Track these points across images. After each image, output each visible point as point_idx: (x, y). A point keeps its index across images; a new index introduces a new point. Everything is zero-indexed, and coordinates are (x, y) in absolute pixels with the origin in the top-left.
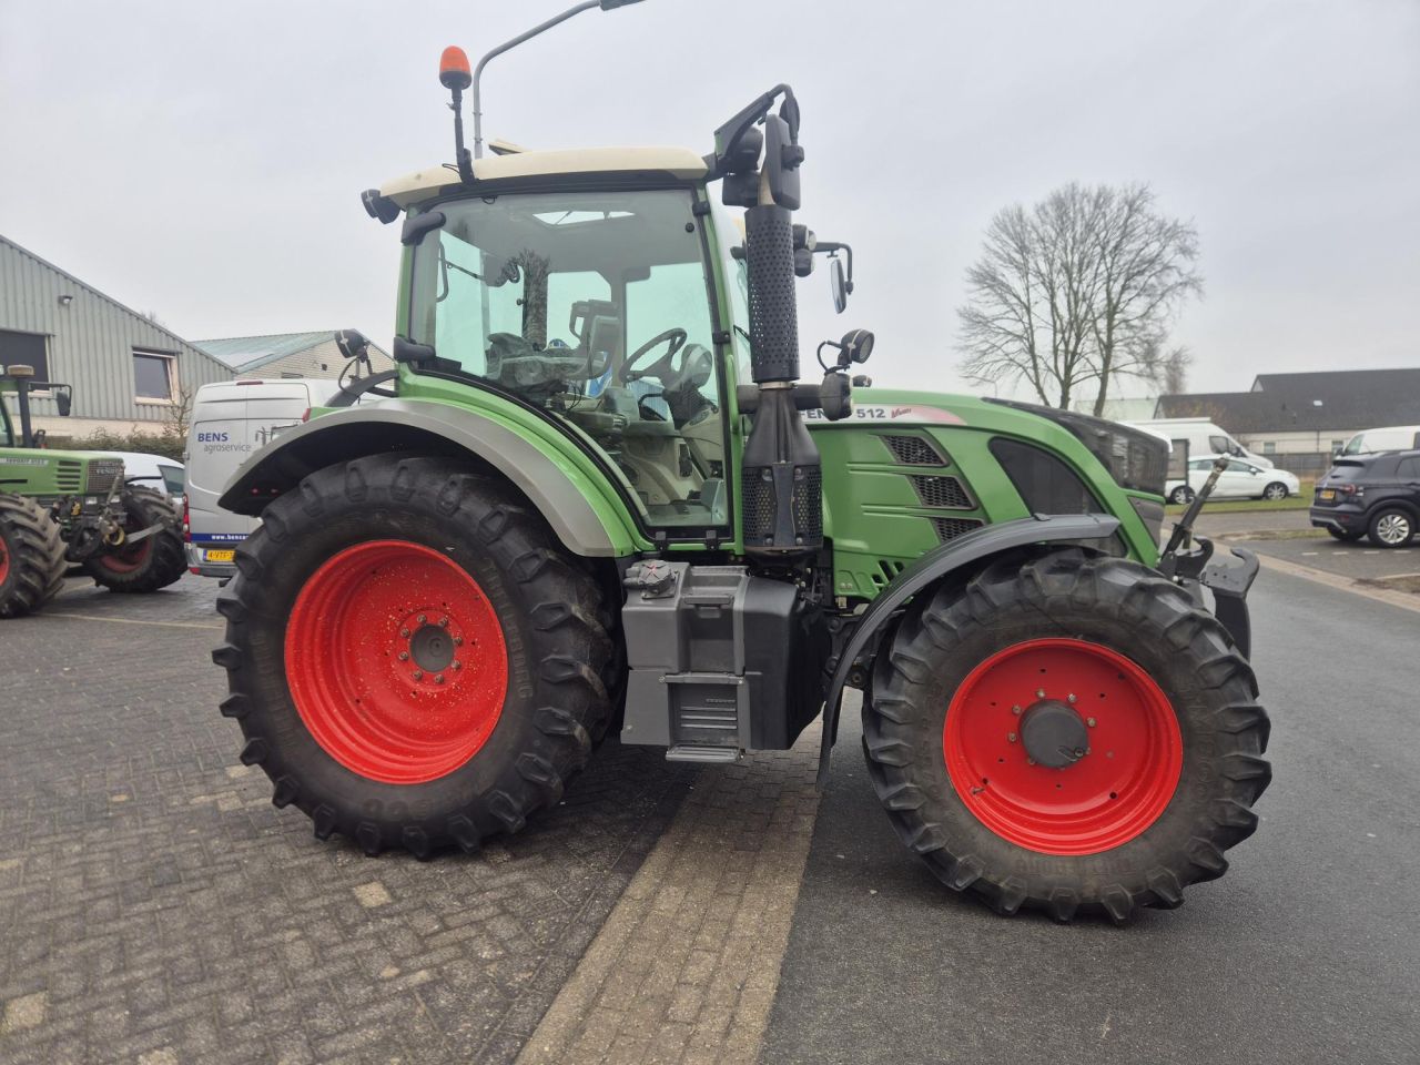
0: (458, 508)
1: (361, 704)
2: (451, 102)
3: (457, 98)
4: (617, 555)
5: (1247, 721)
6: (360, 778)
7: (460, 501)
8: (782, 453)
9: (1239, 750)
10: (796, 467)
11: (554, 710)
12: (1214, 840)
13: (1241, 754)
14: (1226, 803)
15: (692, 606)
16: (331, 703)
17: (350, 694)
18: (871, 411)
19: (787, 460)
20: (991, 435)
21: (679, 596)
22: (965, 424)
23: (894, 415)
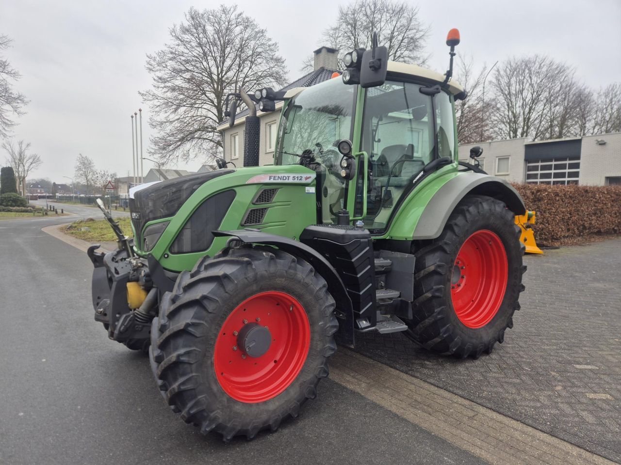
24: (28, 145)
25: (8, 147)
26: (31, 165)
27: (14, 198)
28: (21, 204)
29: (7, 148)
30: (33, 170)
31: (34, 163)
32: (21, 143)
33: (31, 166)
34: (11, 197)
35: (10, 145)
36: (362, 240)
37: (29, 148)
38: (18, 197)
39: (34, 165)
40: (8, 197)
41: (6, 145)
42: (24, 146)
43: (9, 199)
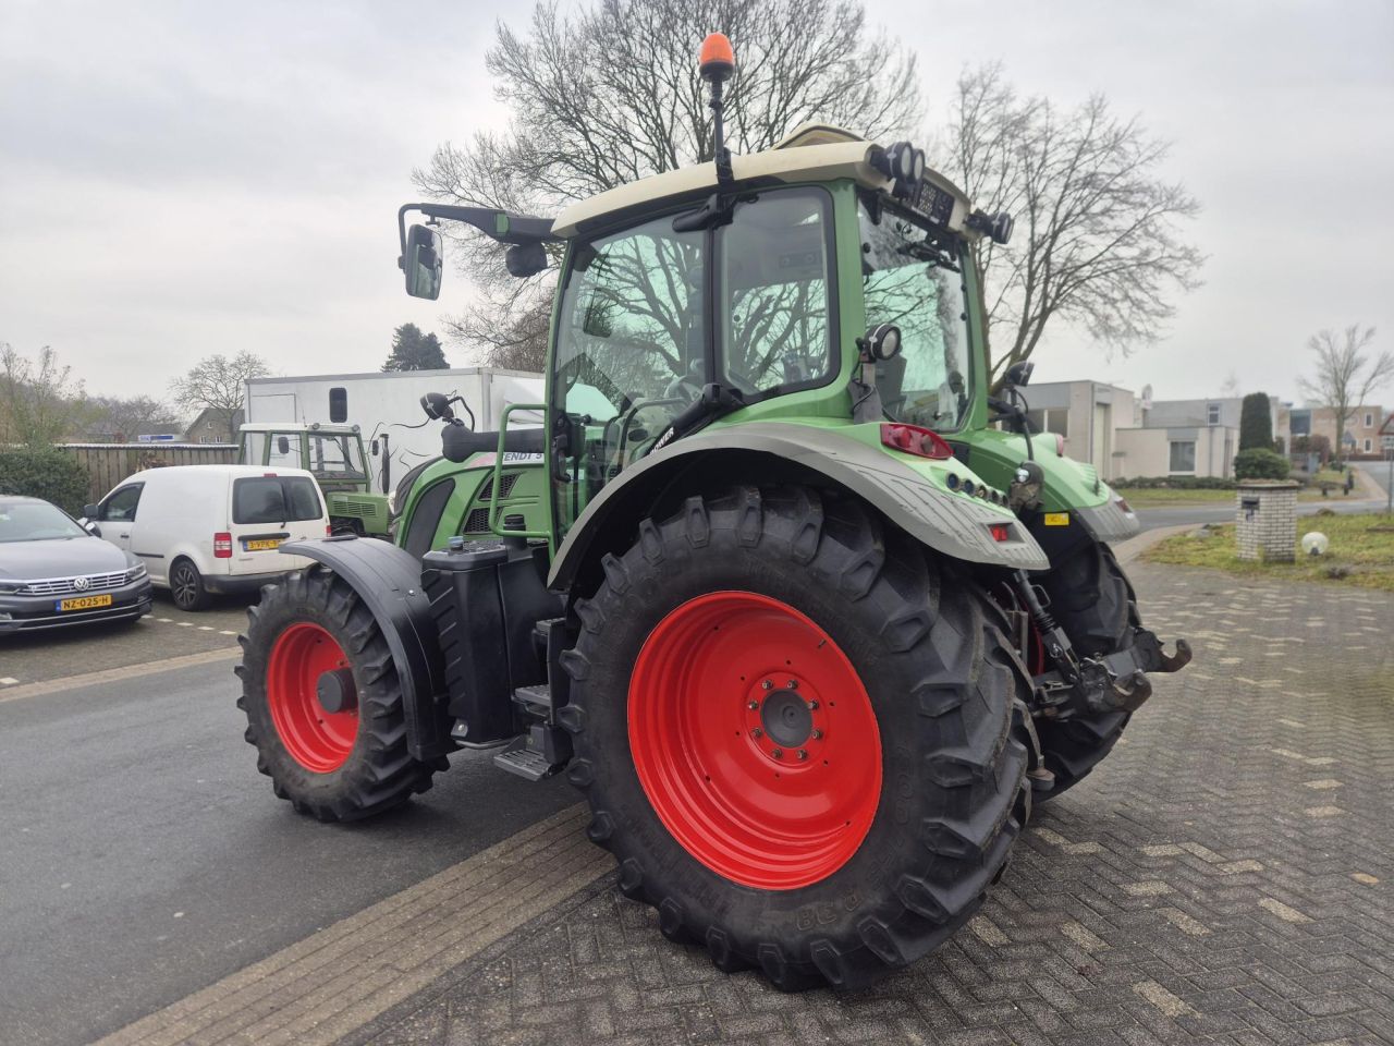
24: (1370, 333)
25: (1324, 344)
26: (1371, 379)
27: (1260, 459)
28: (1275, 472)
29: (1322, 346)
30: (1377, 389)
31: (1382, 373)
32: (1352, 332)
33: (1373, 382)
34: (1253, 458)
35: (1328, 339)
36: (444, 572)
37: (1373, 339)
38: (1270, 457)
39: (1379, 377)
40: (1248, 459)
41: (1320, 340)
42: (1359, 336)
43: (1250, 462)
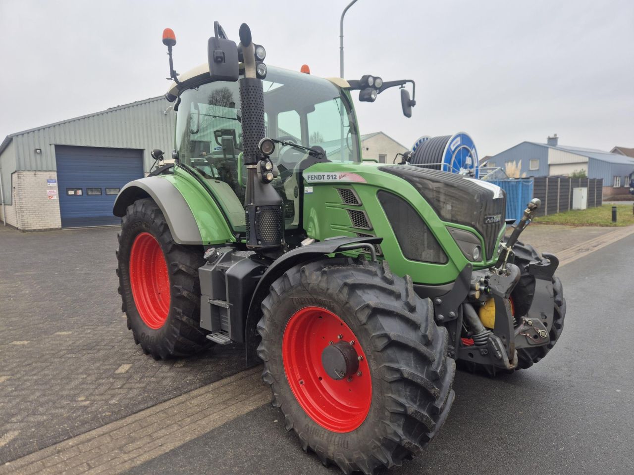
0: (154, 222)
1: (160, 295)
2: (168, 52)
3: (170, 50)
4: (203, 244)
5: (395, 376)
6: (144, 324)
7: (154, 219)
8: (252, 199)
9: (392, 393)
10: (257, 207)
11: (177, 308)
12: (383, 445)
13: (393, 396)
14: (387, 424)
15: (220, 270)
16: (147, 293)
17: (157, 290)
18: (332, 176)
19: (254, 203)
20: (379, 189)
21: (217, 264)
22: (366, 182)
23: (341, 177)
